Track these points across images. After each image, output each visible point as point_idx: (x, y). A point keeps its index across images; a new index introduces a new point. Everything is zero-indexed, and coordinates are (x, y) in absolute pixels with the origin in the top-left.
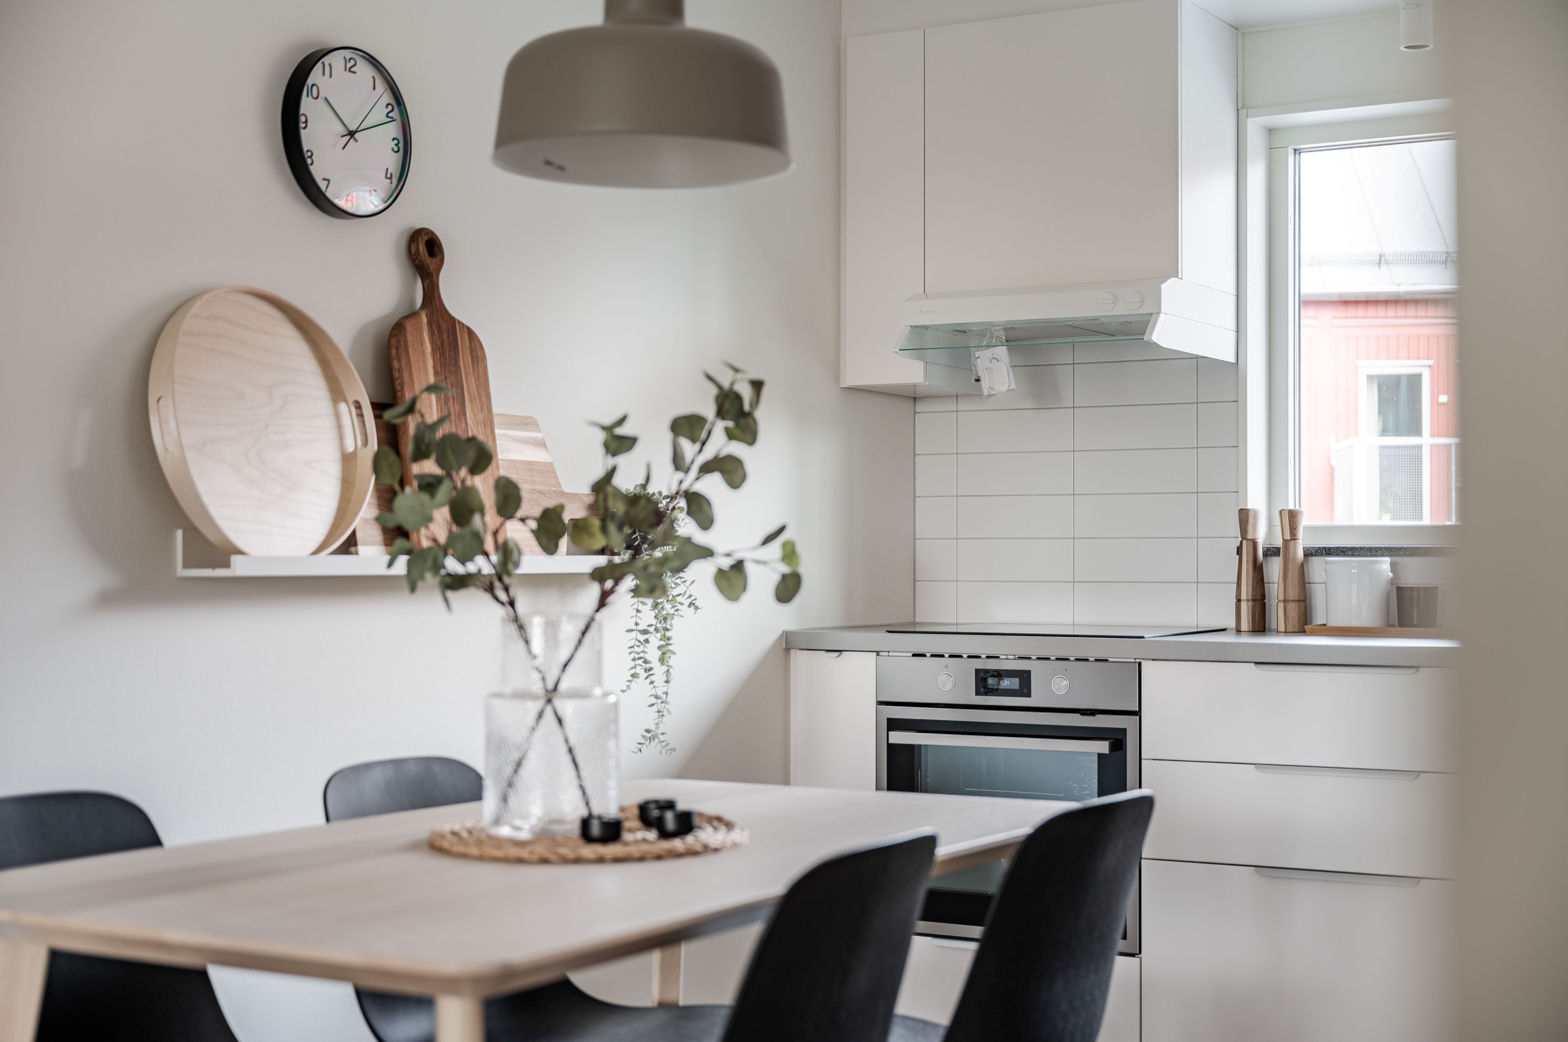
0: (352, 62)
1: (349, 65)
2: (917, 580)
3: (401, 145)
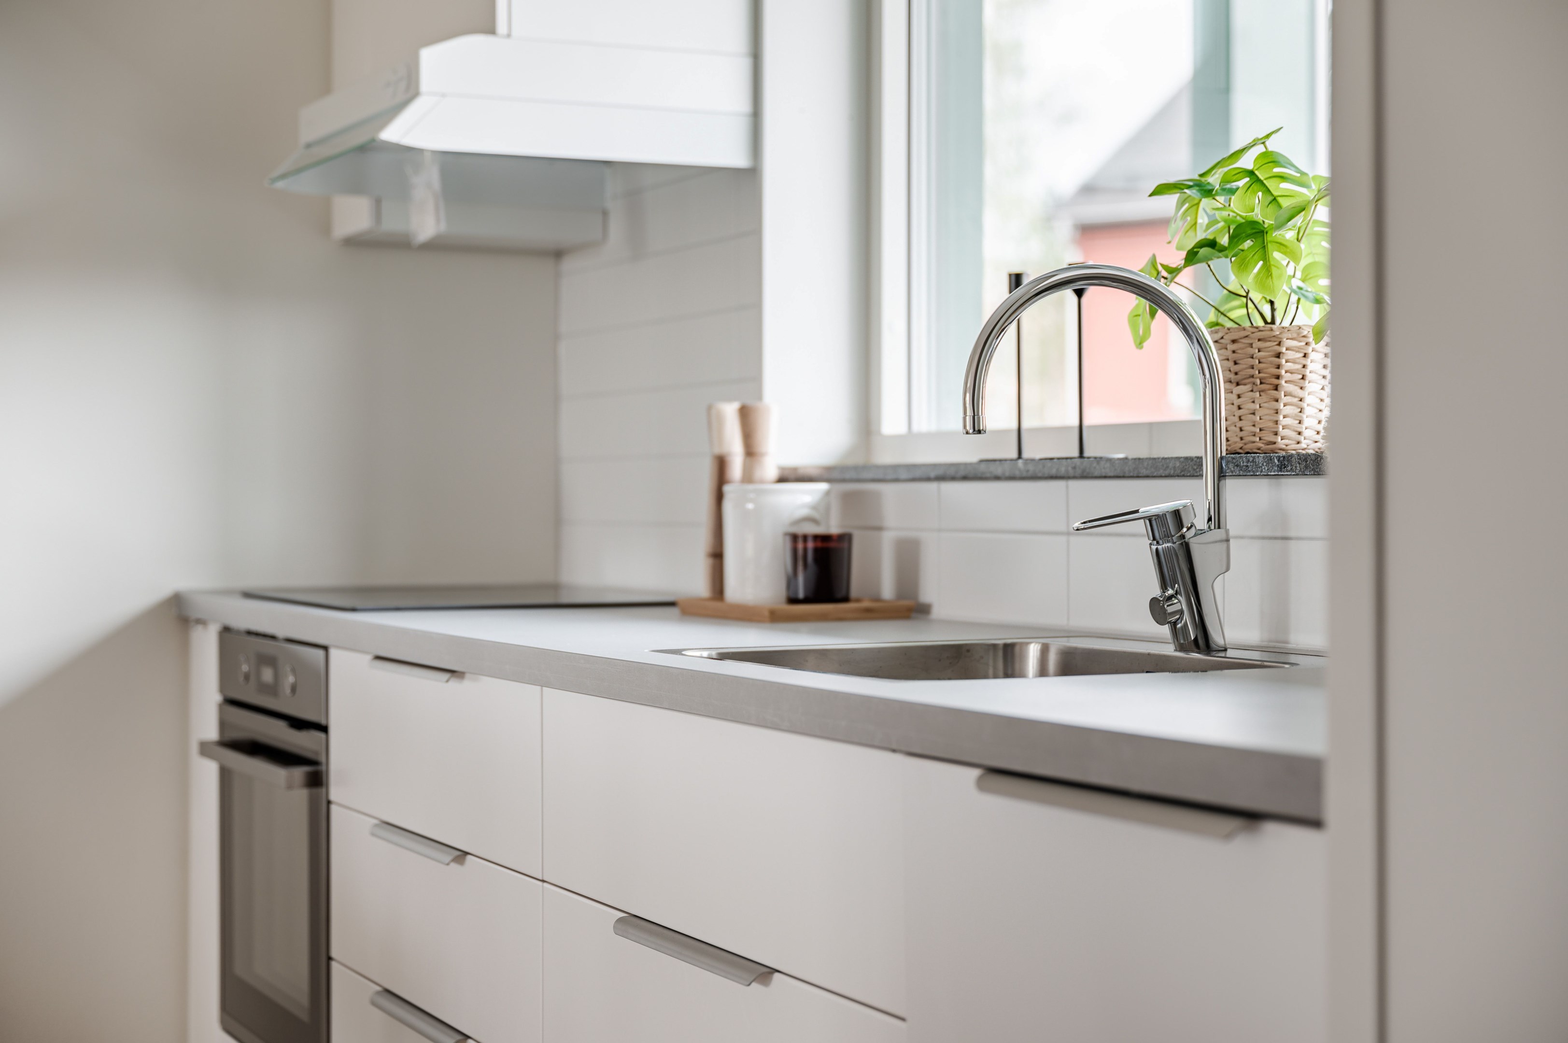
2: (560, 520)
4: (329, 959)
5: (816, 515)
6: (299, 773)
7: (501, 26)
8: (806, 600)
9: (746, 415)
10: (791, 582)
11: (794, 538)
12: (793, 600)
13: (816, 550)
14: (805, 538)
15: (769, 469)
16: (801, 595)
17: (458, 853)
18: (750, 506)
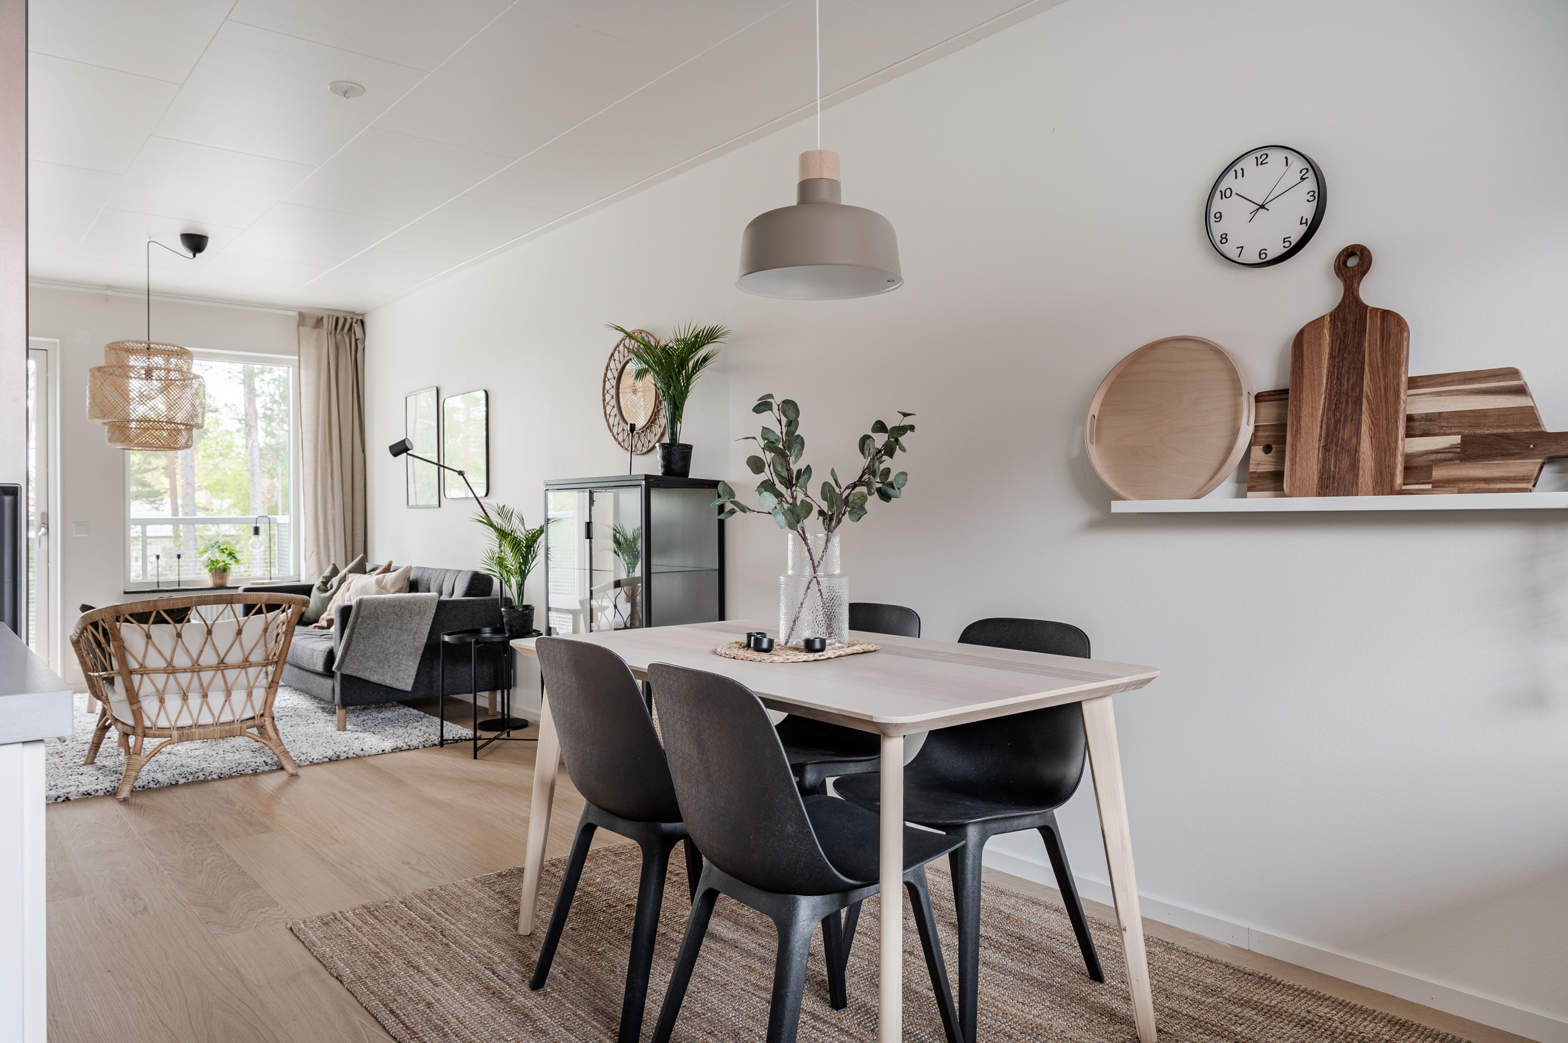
1: (1260, 160)
3: (1317, 195)
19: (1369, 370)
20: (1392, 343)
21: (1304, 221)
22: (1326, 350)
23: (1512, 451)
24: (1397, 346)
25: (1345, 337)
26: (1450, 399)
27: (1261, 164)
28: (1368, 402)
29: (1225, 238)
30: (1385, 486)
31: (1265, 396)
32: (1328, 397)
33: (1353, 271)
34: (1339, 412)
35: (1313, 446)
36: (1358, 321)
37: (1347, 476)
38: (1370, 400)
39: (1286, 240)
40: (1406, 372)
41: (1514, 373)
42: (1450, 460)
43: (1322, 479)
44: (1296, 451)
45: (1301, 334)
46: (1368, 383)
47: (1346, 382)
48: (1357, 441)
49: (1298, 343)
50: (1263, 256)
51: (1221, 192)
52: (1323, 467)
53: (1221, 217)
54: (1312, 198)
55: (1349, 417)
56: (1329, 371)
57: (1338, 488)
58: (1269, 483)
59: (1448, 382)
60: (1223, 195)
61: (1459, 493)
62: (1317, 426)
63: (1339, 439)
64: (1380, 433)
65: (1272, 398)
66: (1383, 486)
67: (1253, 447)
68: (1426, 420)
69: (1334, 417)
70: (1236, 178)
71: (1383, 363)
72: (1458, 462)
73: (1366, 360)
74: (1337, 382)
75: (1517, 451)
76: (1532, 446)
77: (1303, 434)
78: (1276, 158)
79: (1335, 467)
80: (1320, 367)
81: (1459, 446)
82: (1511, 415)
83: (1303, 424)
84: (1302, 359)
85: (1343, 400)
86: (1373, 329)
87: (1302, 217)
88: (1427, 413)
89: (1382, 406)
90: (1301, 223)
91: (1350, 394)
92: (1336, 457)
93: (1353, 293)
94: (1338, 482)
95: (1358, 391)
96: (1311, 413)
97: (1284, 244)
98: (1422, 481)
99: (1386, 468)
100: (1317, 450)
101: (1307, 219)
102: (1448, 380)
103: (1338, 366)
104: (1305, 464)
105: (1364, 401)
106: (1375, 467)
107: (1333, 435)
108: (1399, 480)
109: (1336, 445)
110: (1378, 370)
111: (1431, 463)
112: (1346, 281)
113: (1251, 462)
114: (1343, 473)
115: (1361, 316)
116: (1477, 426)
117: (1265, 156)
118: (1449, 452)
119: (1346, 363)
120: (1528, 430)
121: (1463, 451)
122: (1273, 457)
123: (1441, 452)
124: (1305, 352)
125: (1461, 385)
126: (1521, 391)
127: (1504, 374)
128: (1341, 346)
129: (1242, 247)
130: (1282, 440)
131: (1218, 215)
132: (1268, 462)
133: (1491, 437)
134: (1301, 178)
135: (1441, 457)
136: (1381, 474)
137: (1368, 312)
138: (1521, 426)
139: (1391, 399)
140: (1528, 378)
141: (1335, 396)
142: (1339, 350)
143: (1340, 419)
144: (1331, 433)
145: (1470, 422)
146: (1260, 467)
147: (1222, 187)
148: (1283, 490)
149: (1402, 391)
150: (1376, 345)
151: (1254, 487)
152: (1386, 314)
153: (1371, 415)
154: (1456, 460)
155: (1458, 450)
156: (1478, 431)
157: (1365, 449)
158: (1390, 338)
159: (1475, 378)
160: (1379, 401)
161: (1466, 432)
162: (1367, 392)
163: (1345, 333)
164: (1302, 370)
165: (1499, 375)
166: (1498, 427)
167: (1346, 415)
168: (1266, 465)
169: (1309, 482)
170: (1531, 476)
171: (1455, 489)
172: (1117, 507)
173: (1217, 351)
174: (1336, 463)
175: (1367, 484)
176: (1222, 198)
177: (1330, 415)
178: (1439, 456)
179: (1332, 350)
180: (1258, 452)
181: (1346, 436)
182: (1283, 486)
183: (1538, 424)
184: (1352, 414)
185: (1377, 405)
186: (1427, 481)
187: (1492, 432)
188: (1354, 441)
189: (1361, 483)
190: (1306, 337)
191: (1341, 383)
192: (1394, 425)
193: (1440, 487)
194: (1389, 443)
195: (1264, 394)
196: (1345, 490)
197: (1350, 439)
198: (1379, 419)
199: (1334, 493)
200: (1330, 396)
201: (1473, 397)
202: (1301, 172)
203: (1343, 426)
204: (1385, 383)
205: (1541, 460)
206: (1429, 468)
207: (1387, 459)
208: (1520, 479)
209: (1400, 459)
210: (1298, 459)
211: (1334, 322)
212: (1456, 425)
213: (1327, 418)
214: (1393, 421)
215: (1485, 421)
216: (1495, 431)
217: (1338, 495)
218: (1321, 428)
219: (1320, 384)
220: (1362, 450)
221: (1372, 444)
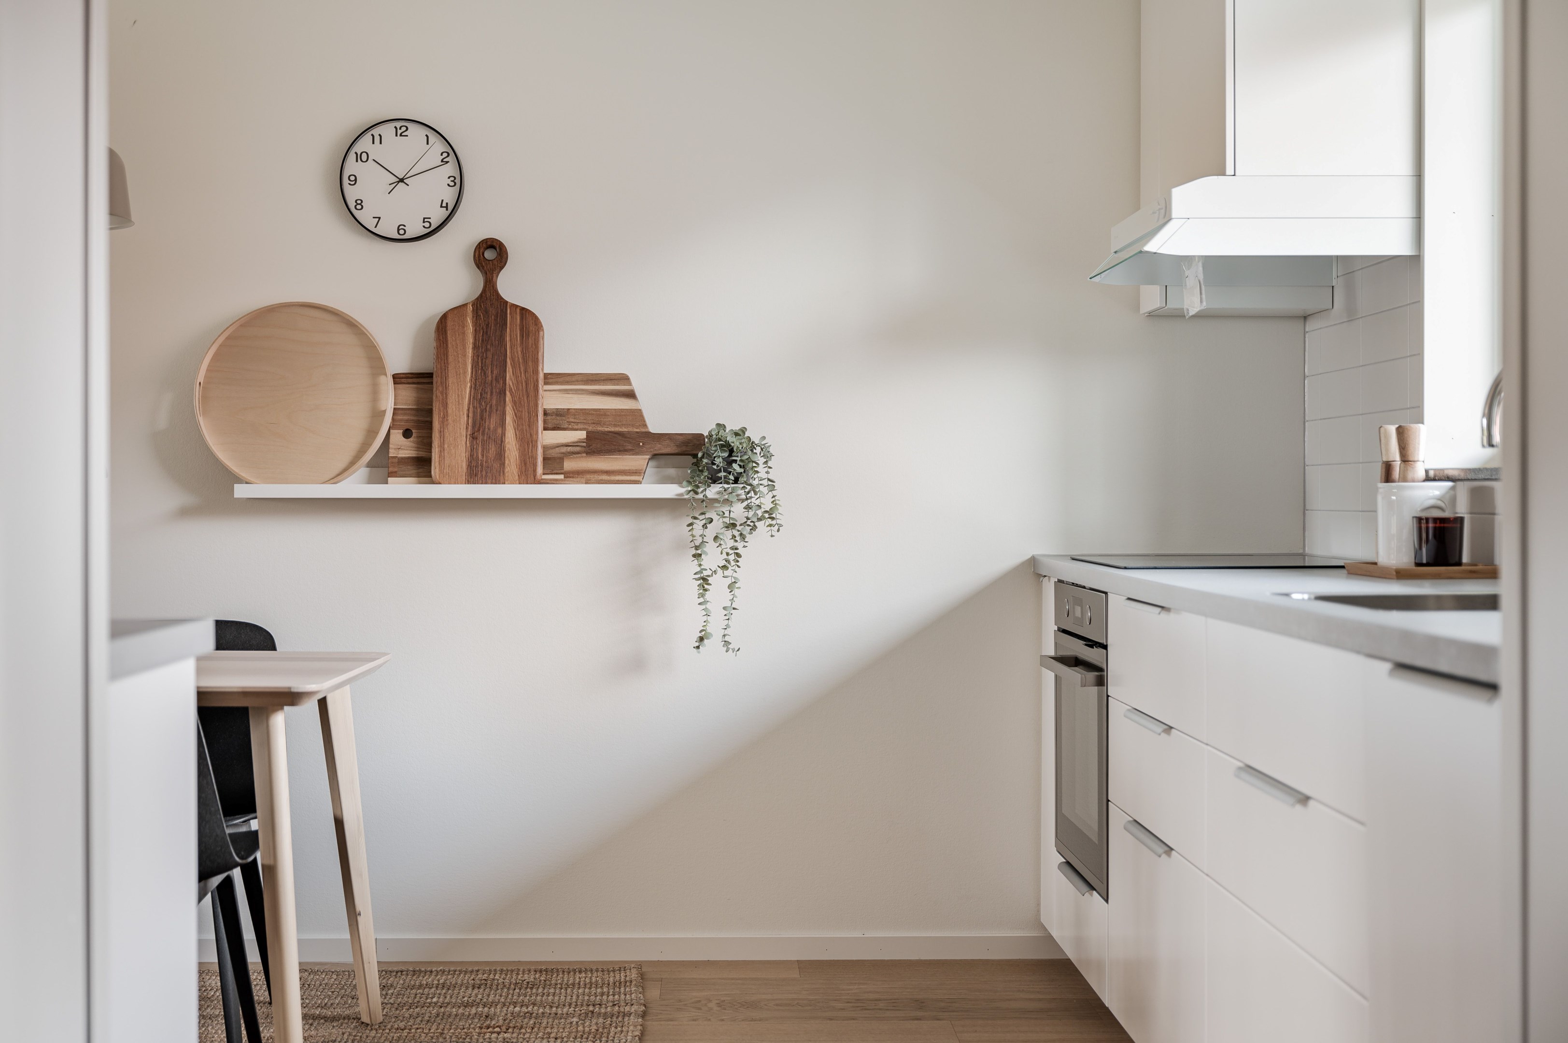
0: (404, 129)
1: (399, 132)
2: (1307, 509)
3: (458, 181)
4: (1108, 801)
5: (1443, 505)
6: (1092, 676)
7: (1229, 170)
8: (1428, 564)
9: (1401, 432)
10: (1418, 552)
11: (1420, 520)
12: (1419, 564)
13: (1435, 529)
14: (1427, 519)
15: (1419, 471)
16: (1424, 561)
17: (1166, 727)
18: (1394, 498)
19: (511, 364)
20: (531, 341)
21: (444, 205)
22: (470, 340)
23: (626, 448)
24: (535, 344)
25: (487, 328)
26: (576, 397)
27: (401, 135)
28: (511, 395)
29: (360, 204)
30: (529, 476)
31: (403, 378)
32: (473, 386)
33: (493, 265)
34: (485, 402)
35: (460, 433)
36: (499, 315)
37: (494, 465)
38: (513, 392)
39: (426, 220)
40: (543, 370)
41: (624, 379)
42: (578, 453)
43: (471, 467)
44: (444, 438)
45: (444, 318)
46: (510, 376)
47: (490, 373)
48: (502, 432)
49: (442, 328)
50: (402, 232)
51: (356, 153)
52: (471, 456)
53: (356, 180)
54: (452, 184)
55: (494, 408)
56: (473, 360)
57: (486, 476)
58: (411, 469)
59: (573, 382)
60: (359, 157)
61: (586, 483)
62: (464, 414)
63: (485, 429)
64: (523, 425)
65: (410, 380)
66: (527, 476)
67: (391, 431)
68: (557, 415)
69: (480, 407)
70: (373, 143)
71: (523, 358)
72: (585, 455)
73: (508, 353)
74: (481, 372)
75: (630, 447)
76: (641, 444)
77: (450, 421)
78: (416, 133)
79: (483, 455)
80: (465, 356)
81: (585, 441)
82: (625, 415)
83: (450, 411)
84: (447, 345)
85: (488, 390)
86: (513, 323)
87: (442, 201)
88: (557, 409)
89: (524, 399)
90: (441, 206)
91: (494, 385)
92: (483, 445)
93: (493, 286)
94: (486, 470)
95: (502, 383)
96: (457, 400)
97: (424, 224)
98: (555, 471)
99: (529, 459)
100: (465, 438)
101: (447, 204)
102: (573, 379)
103: (482, 357)
104: (453, 451)
105: (508, 393)
106: (520, 457)
107: (480, 424)
108: (540, 470)
109: (483, 434)
110: (519, 365)
111: (562, 455)
112: (486, 274)
113: (391, 446)
114: (491, 462)
115: (502, 310)
116: (598, 423)
117: (405, 128)
118: (577, 446)
119: (490, 355)
120: (638, 430)
121: (588, 446)
122: (413, 442)
123: (571, 446)
124: (449, 338)
125: (584, 385)
126: (631, 395)
127: (619, 379)
128: (485, 337)
129: (379, 218)
130: (429, 425)
131: (352, 178)
132: (409, 447)
133: (610, 434)
134: (442, 161)
135: (570, 450)
136: (525, 464)
137: (508, 307)
138: (633, 426)
139: (532, 393)
140: (636, 385)
141: (480, 386)
142: (483, 340)
143: (486, 409)
144: (478, 422)
145: (593, 420)
146: (401, 452)
147: (358, 148)
148: (431, 476)
149: (540, 386)
150: (517, 340)
151: (396, 472)
152: (525, 312)
153: (514, 407)
154: (583, 453)
155: (584, 444)
156: (600, 428)
157: (510, 439)
158: (529, 335)
159: (596, 380)
160: (521, 394)
161: (590, 428)
162: (510, 385)
163: (487, 325)
164: (447, 356)
165: (614, 379)
166: (615, 426)
167: (491, 405)
168: (407, 450)
169: (458, 471)
170: (641, 470)
171: (583, 480)
172: (241, 491)
173: (351, 324)
174: (484, 452)
175: (513, 472)
176: (357, 161)
177: (476, 404)
178: (569, 449)
179: (475, 339)
180: (397, 437)
181: (492, 426)
182: (430, 472)
183: (645, 426)
184: (497, 405)
185: (519, 398)
186: (559, 471)
187: (610, 430)
188: (499, 431)
189: (508, 472)
190: (450, 323)
191: (485, 374)
192: (535, 419)
193: (571, 477)
194: (531, 435)
195: (402, 376)
196: (492, 478)
197: (495, 430)
198: (522, 412)
199: (482, 481)
200: (476, 385)
201: (594, 397)
202: (442, 155)
203: (489, 416)
204: (526, 378)
205: (648, 457)
206: (560, 460)
207: (530, 451)
208: (633, 473)
209: (540, 451)
210: (446, 446)
211: (477, 313)
212: (581, 421)
213: (474, 407)
214: (534, 414)
215: (605, 420)
216: (612, 430)
217: (486, 483)
218: (468, 416)
219: (465, 373)
220: (507, 440)
221: (516, 435)
